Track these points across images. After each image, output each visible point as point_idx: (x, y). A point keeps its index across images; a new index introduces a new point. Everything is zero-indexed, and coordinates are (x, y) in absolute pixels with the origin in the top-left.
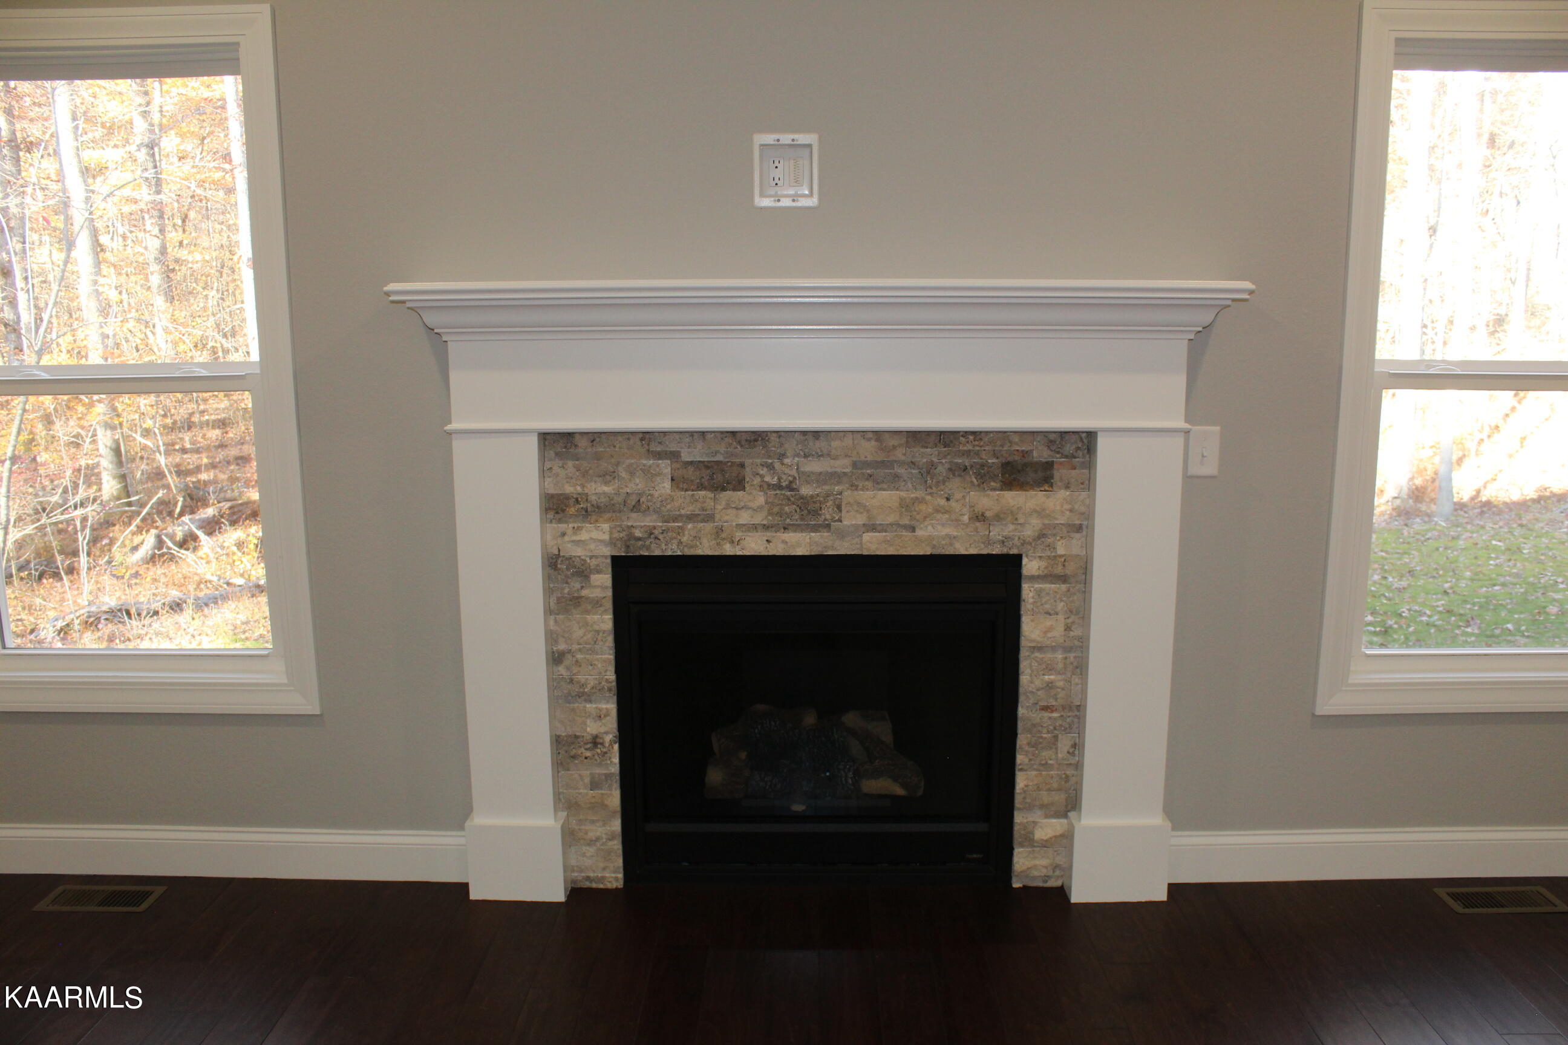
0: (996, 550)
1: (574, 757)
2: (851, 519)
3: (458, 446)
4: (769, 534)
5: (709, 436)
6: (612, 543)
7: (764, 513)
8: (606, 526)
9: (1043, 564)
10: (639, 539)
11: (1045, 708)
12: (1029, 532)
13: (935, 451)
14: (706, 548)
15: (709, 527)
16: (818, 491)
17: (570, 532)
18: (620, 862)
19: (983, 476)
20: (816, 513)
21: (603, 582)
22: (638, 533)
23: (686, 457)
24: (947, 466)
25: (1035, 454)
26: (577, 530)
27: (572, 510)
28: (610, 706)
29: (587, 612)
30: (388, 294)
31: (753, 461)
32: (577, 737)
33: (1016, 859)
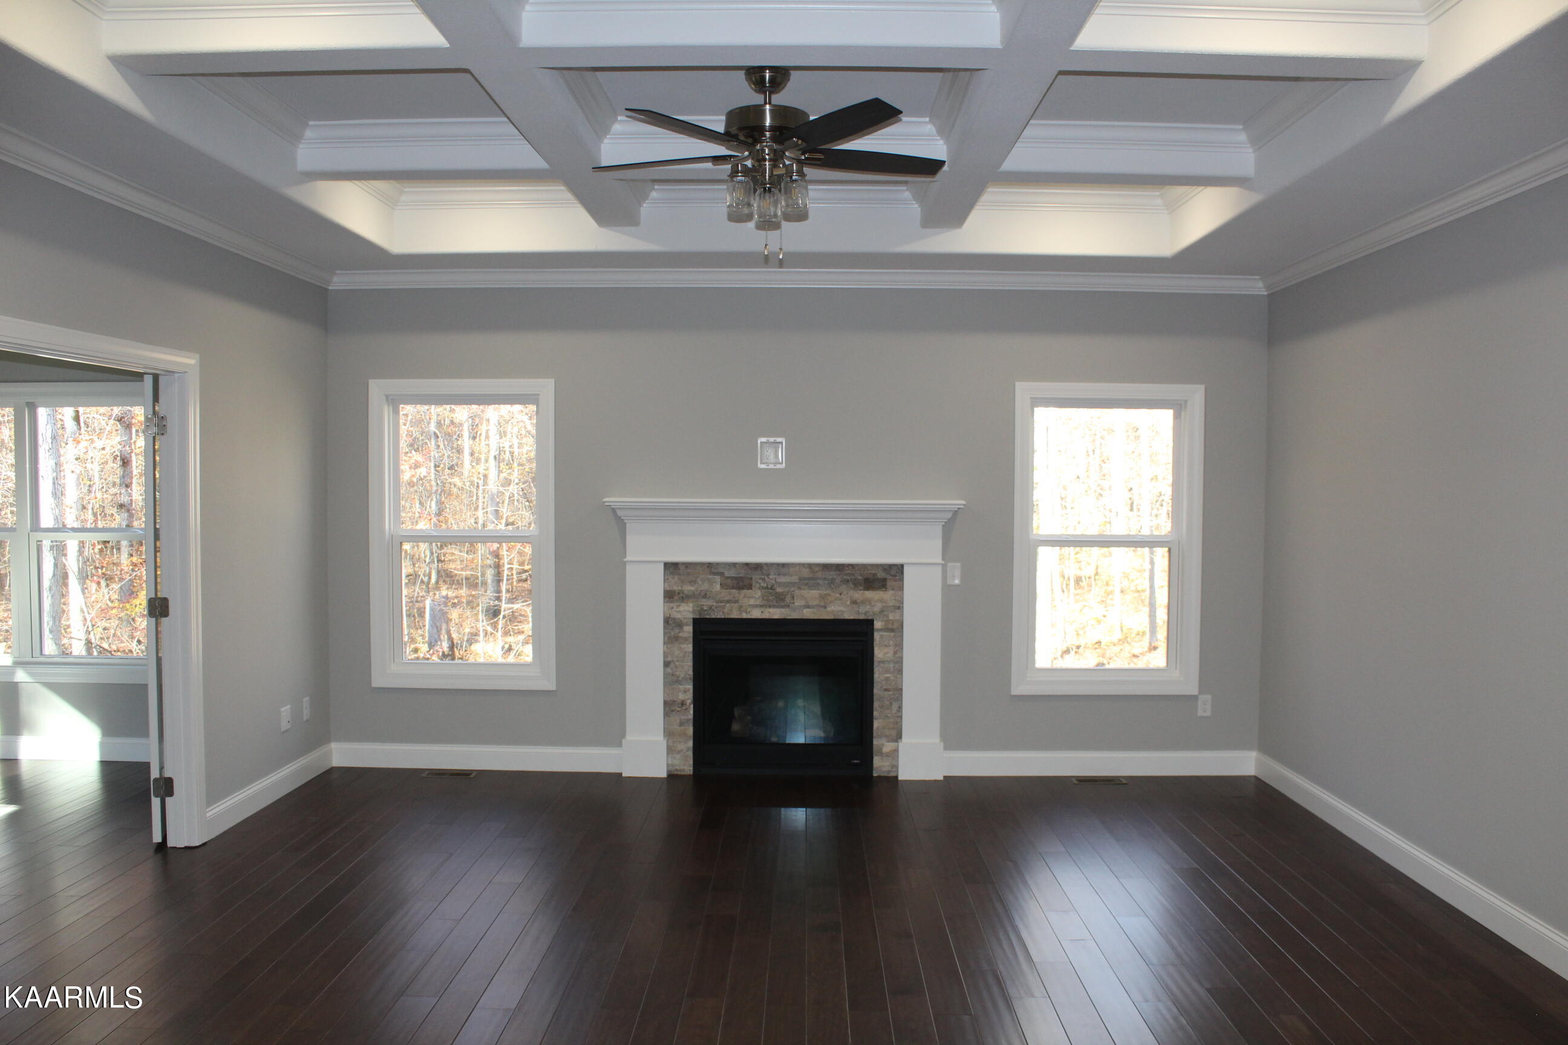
0: (862, 617)
1: (672, 711)
2: (798, 603)
3: (628, 567)
4: (762, 609)
5: (737, 566)
6: (694, 612)
7: (761, 599)
8: (691, 605)
9: (884, 623)
10: (706, 610)
11: (886, 690)
12: (876, 609)
13: (835, 573)
14: (735, 615)
15: (736, 605)
16: (784, 590)
17: (675, 607)
18: (691, 762)
19: (856, 584)
20: (783, 600)
21: (689, 629)
22: (705, 608)
23: (727, 574)
24: (840, 580)
25: (878, 575)
26: (678, 606)
27: (676, 598)
28: (690, 687)
29: (682, 643)
30: (605, 502)
31: (756, 577)
32: (674, 701)
33: (874, 762)
